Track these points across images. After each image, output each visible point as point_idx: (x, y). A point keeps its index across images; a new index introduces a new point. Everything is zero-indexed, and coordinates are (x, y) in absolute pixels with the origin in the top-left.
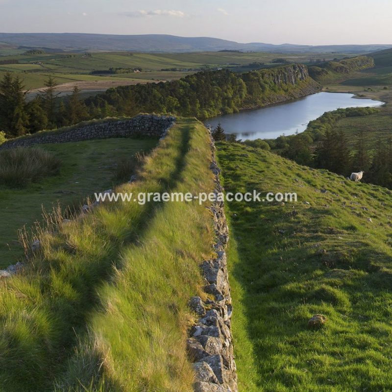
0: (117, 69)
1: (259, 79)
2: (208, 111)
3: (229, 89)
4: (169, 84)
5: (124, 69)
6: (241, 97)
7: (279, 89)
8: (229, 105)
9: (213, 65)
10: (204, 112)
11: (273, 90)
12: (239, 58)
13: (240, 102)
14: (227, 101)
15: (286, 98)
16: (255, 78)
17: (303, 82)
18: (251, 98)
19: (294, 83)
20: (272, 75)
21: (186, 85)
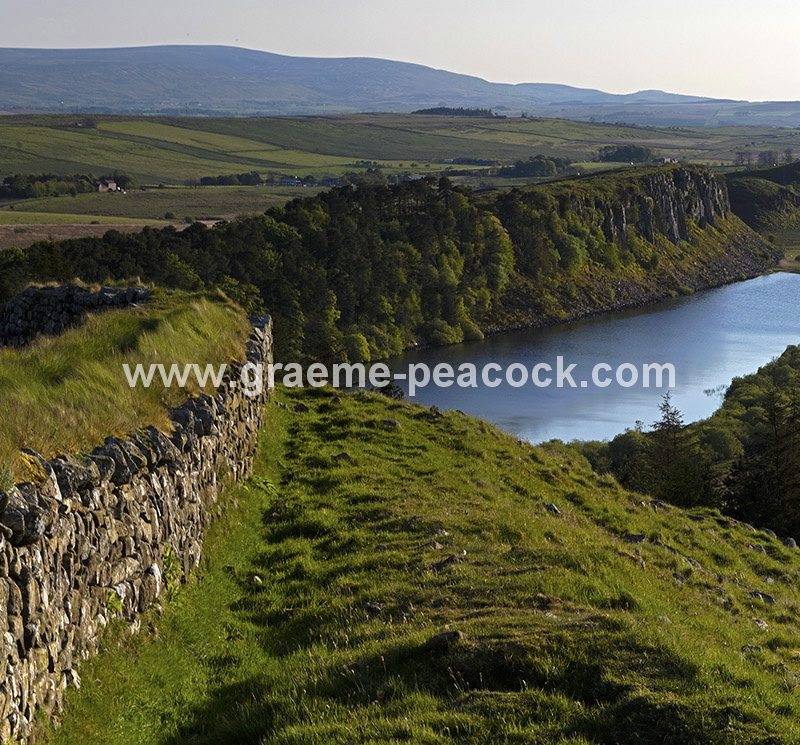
0: (32, 179)
1: (549, 219)
2: (370, 335)
3: (448, 252)
4: (227, 231)
5: (59, 180)
6: (492, 285)
7: (624, 258)
8: (449, 316)
9: (395, 164)
10: (356, 340)
11: (601, 260)
12: (487, 137)
13: (487, 305)
14: (439, 299)
15: (647, 290)
16: (536, 214)
17: (710, 234)
18: (531, 286)
19: (677, 235)
20: (598, 205)
21: (290, 236)
